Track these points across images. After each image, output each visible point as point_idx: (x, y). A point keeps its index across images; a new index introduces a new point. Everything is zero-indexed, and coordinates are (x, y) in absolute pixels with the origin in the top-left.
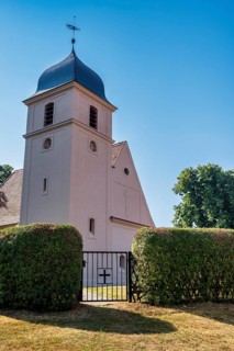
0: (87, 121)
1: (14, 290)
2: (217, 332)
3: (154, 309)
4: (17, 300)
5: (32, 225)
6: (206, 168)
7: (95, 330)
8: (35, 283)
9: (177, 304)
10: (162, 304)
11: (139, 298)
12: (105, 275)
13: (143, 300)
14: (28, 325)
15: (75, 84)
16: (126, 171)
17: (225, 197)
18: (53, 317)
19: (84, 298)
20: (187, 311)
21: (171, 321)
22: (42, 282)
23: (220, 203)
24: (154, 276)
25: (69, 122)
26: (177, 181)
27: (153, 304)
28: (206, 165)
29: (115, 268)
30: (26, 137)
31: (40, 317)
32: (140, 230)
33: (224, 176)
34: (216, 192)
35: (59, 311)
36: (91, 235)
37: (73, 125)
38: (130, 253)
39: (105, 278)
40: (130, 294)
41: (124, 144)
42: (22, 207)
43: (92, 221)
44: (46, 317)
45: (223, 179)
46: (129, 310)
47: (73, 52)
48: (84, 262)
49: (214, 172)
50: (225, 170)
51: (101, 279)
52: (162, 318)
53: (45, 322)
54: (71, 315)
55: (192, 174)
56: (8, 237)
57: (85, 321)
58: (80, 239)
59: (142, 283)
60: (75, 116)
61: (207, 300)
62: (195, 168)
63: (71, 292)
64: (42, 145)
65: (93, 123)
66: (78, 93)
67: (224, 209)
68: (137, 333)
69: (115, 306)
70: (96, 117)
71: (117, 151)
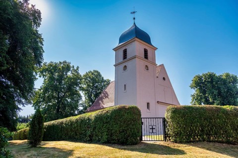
0: (143, 56)
1: (111, 135)
2: (206, 155)
3: (177, 145)
4: (113, 140)
5: (118, 106)
6: (207, 74)
7: (147, 153)
8: (120, 132)
9: (188, 142)
10: (181, 142)
11: (170, 140)
12: (152, 129)
13: (171, 140)
14: (117, 150)
15: (136, 39)
16: (164, 79)
17: (219, 89)
18: (129, 147)
19: (143, 139)
20: (193, 146)
21: (184, 150)
22: (123, 132)
23: (216, 92)
24: (176, 129)
25: (135, 57)
26: (192, 82)
27: (176, 142)
28: (207, 73)
29: (157, 125)
30: (115, 66)
31: (123, 147)
32: (168, 107)
33: (217, 78)
34: (213, 87)
35: (131, 145)
36: (148, 111)
37: (136, 58)
38: (164, 118)
39: (152, 130)
40: (165, 138)
41: (162, 66)
42: (115, 98)
43: (148, 104)
44: (125, 147)
45: (216, 79)
46: (164, 145)
47: (134, 23)
48: (142, 123)
49: (212, 76)
50: (217, 75)
51: (151, 131)
52: (180, 148)
53: (125, 149)
54: (137, 147)
55: (200, 78)
56: (108, 112)
57: (143, 149)
58: (139, 112)
59: (170, 132)
60: (137, 54)
61: (204, 141)
62: (201, 75)
63: (136, 136)
64: (122, 69)
65: (146, 56)
66: (138, 43)
67: (218, 96)
68: (166, 154)
69: (158, 143)
70: (147, 54)
71: (158, 70)
